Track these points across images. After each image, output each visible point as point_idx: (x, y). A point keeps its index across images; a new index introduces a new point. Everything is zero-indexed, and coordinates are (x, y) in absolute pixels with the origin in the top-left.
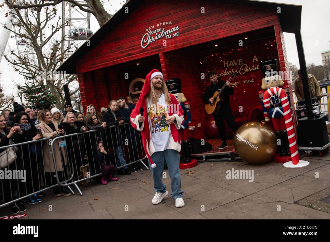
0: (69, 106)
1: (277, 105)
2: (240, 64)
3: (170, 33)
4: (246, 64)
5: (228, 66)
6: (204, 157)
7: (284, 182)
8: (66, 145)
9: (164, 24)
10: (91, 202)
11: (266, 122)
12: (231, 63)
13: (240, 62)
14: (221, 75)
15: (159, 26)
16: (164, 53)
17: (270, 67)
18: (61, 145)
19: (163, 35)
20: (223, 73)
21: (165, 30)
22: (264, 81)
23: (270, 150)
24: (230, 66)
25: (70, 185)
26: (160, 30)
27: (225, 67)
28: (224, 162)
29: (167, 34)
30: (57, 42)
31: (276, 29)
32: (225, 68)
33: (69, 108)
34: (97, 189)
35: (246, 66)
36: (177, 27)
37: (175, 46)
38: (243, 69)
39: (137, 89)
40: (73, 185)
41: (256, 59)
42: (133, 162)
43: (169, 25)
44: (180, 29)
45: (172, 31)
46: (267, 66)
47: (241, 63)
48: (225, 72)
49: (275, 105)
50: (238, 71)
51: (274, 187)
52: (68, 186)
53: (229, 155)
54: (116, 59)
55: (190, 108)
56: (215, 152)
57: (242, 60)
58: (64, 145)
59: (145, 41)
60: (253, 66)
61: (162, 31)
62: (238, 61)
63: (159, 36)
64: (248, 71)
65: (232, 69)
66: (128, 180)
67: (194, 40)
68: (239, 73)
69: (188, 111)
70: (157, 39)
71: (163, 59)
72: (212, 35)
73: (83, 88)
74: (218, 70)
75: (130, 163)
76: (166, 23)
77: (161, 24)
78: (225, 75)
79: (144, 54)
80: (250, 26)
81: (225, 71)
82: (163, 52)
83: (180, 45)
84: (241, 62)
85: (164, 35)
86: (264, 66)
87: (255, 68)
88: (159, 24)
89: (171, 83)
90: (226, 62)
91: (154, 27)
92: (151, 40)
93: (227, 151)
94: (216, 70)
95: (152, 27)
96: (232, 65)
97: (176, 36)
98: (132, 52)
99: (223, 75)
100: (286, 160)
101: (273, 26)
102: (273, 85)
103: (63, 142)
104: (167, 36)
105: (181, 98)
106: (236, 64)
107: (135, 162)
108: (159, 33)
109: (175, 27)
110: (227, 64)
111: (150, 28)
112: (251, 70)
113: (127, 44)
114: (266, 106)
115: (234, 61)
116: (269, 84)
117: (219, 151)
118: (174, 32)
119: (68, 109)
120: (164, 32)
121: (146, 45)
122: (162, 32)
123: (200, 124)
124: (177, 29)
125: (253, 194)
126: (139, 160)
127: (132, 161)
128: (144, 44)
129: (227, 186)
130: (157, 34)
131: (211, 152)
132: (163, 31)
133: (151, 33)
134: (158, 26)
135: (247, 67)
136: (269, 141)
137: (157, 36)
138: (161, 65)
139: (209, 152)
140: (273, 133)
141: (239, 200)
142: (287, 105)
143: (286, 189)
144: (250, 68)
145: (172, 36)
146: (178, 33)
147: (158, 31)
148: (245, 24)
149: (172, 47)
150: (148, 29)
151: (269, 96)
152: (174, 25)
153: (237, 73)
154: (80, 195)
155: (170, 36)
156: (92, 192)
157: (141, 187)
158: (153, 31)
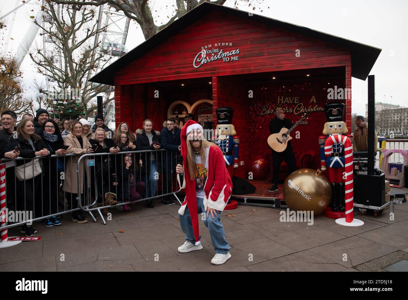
0: (100, 120)
1: (337, 154)
2: (295, 102)
3: (228, 55)
4: (302, 104)
5: (282, 103)
6: (245, 199)
7: (338, 241)
8: (94, 165)
9: (222, 45)
10: (117, 234)
11: (322, 171)
12: (286, 100)
13: (296, 100)
15: (217, 45)
16: (219, 78)
17: (337, 111)
18: (89, 164)
19: (220, 57)
21: (224, 52)
22: (327, 125)
23: (323, 203)
24: (284, 103)
25: (92, 211)
26: (217, 50)
27: (278, 102)
28: (268, 208)
29: (225, 56)
30: (90, 47)
31: (348, 70)
33: (100, 122)
34: (122, 220)
35: (302, 106)
36: (238, 50)
37: (232, 71)
38: (299, 109)
39: (177, 112)
40: (97, 211)
41: (313, 100)
42: (165, 195)
43: (229, 46)
44: (241, 53)
45: (231, 53)
46: (333, 110)
47: (297, 101)
49: (335, 154)
50: (293, 109)
51: (327, 246)
52: (90, 212)
53: (274, 201)
54: (162, 76)
55: (239, 143)
56: (258, 195)
57: (298, 98)
58: (92, 164)
59: (199, 60)
60: (310, 107)
61: (219, 52)
62: (294, 99)
63: (215, 57)
64: (303, 111)
65: (286, 106)
66: (159, 214)
67: (254, 68)
68: (293, 112)
69: (236, 146)
70: (212, 60)
71: (216, 83)
72: (276, 66)
73: (119, 102)
74: (271, 106)
75: (162, 194)
76: (225, 44)
77: (219, 44)
79: (195, 74)
80: (319, 62)
82: (217, 76)
83: (239, 71)
84: (298, 100)
85: (222, 57)
86: (330, 109)
87: (312, 109)
88: (217, 43)
89: (222, 111)
90: (281, 98)
91: (211, 46)
92: (205, 60)
93: (273, 197)
94: (268, 105)
95: (209, 45)
96: (287, 102)
97: (235, 60)
98: (182, 70)
100: (338, 216)
101: (345, 67)
102: (336, 131)
103: (92, 161)
104: (225, 59)
105: (231, 131)
106: (291, 102)
107: (167, 194)
108: (216, 54)
109: (235, 50)
110: (282, 100)
111: (206, 46)
112: (306, 111)
113: (178, 61)
114: (326, 153)
115: (290, 98)
116: (333, 129)
117: (263, 195)
118: (233, 55)
119: (98, 123)
120: (221, 54)
121: (199, 65)
122: (220, 54)
123: (243, 162)
124: (237, 52)
125: (304, 251)
126: (172, 193)
127: (165, 193)
128: (197, 63)
129: (273, 237)
130: (213, 55)
131: (254, 195)
132: (221, 52)
133: (207, 52)
134: (215, 46)
135: (304, 107)
136: (324, 192)
137: (212, 57)
138: (213, 90)
139: (251, 194)
140: (328, 184)
141: (289, 256)
142: (351, 156)
143: (342, 250)
144: (306, 109)
145: (230, 59)
146: (237, 57)
147: (215, 51)
148: (314, 59)
149: (228, 71)
150: (204, 47)
151: (331, 143)
152: (234, 47)
153: (291, 111)
154: (103, 224)
155: (227, 59)
156: (117, 222)
157: (174, 224)
158: (210, 50)
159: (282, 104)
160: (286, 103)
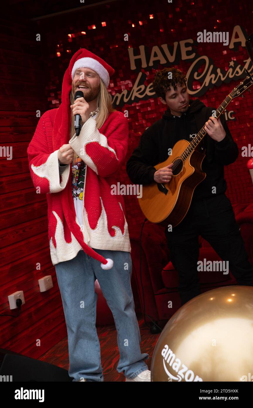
2: (184, 57)
4: (206, 58)
5: (144, 65)
12: (156, 55)
13: (184, 50)
14: (120, 96)
20: (130, 90)
24: (151, 64)
27: (133, 67)
32: (136, 73)
35: (207, 64)
38: (198, 76)
41: (239, 37)
47: (188, 53)
48: (135, 88)
57: (191, 41)
60: (232, 64)
62: (179, 47)
64: (214, 82)
78: (136, 97)
81: (133, 84)
84: (190, 49)
87: (238, 69)
90: (137, 52)
99: (127, 98)
106: (172, 59)
110: (142, 56)
112: (223, 79)
115: (165, 47)
135: (212, 67)
144: (221, 72)
159: (146, 69)
160: (157, 62)
